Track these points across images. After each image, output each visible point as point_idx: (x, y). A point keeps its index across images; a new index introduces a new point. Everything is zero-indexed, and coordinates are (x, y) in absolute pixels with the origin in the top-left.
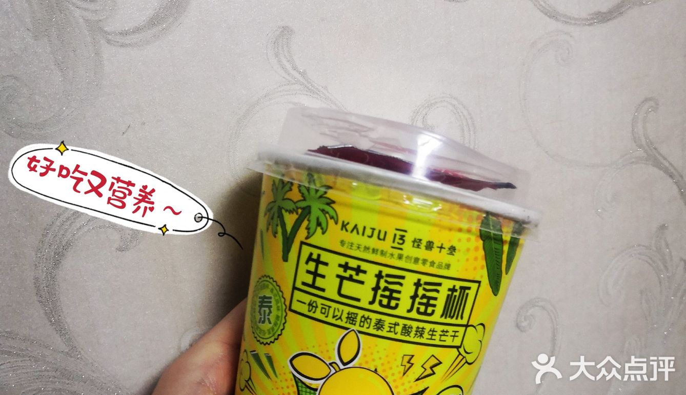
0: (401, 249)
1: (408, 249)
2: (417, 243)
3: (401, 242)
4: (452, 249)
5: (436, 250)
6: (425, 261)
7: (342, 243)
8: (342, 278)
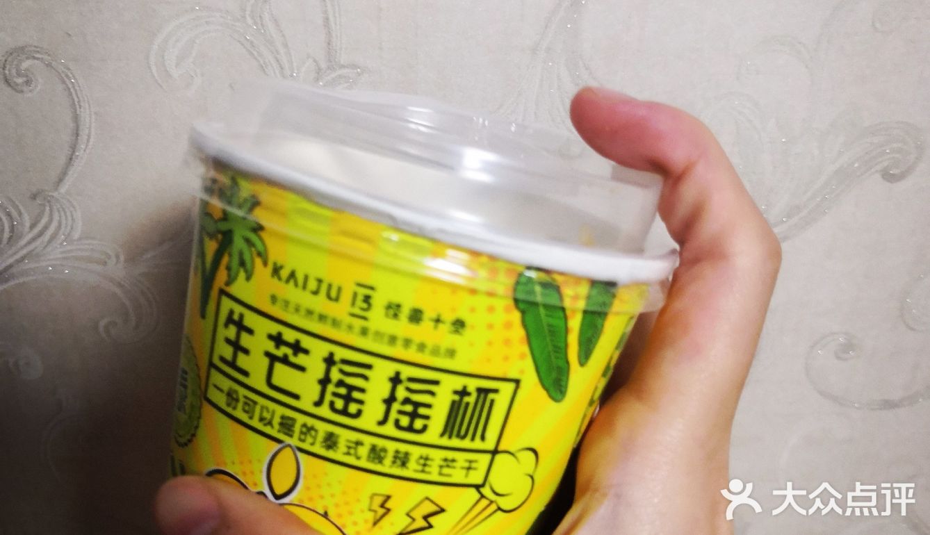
0: (365, 318)
1: (378, 319)
2: (393, 309)
3: (365, 306)
4: (459, 325)
5: (427, 324)
6: (407, 343)
7: (274, 299)
8: (273, 358)
